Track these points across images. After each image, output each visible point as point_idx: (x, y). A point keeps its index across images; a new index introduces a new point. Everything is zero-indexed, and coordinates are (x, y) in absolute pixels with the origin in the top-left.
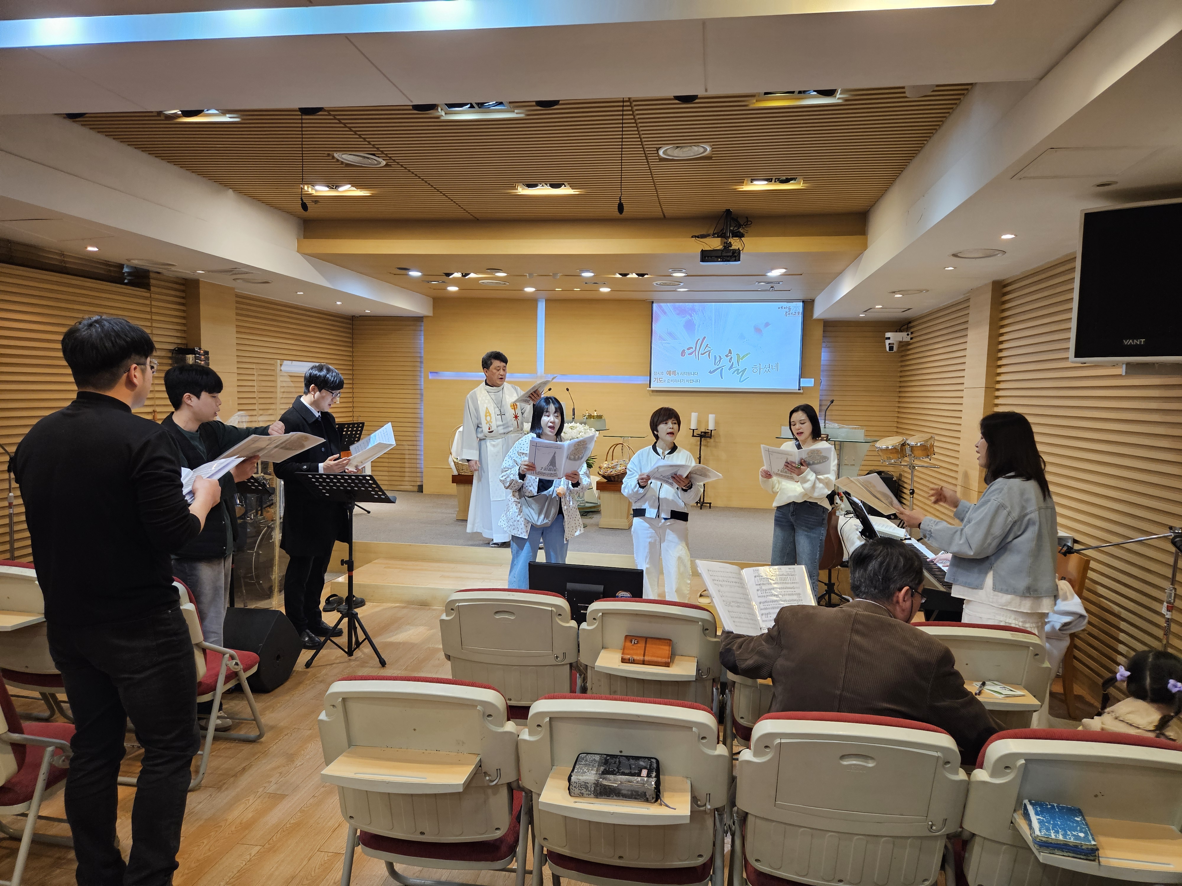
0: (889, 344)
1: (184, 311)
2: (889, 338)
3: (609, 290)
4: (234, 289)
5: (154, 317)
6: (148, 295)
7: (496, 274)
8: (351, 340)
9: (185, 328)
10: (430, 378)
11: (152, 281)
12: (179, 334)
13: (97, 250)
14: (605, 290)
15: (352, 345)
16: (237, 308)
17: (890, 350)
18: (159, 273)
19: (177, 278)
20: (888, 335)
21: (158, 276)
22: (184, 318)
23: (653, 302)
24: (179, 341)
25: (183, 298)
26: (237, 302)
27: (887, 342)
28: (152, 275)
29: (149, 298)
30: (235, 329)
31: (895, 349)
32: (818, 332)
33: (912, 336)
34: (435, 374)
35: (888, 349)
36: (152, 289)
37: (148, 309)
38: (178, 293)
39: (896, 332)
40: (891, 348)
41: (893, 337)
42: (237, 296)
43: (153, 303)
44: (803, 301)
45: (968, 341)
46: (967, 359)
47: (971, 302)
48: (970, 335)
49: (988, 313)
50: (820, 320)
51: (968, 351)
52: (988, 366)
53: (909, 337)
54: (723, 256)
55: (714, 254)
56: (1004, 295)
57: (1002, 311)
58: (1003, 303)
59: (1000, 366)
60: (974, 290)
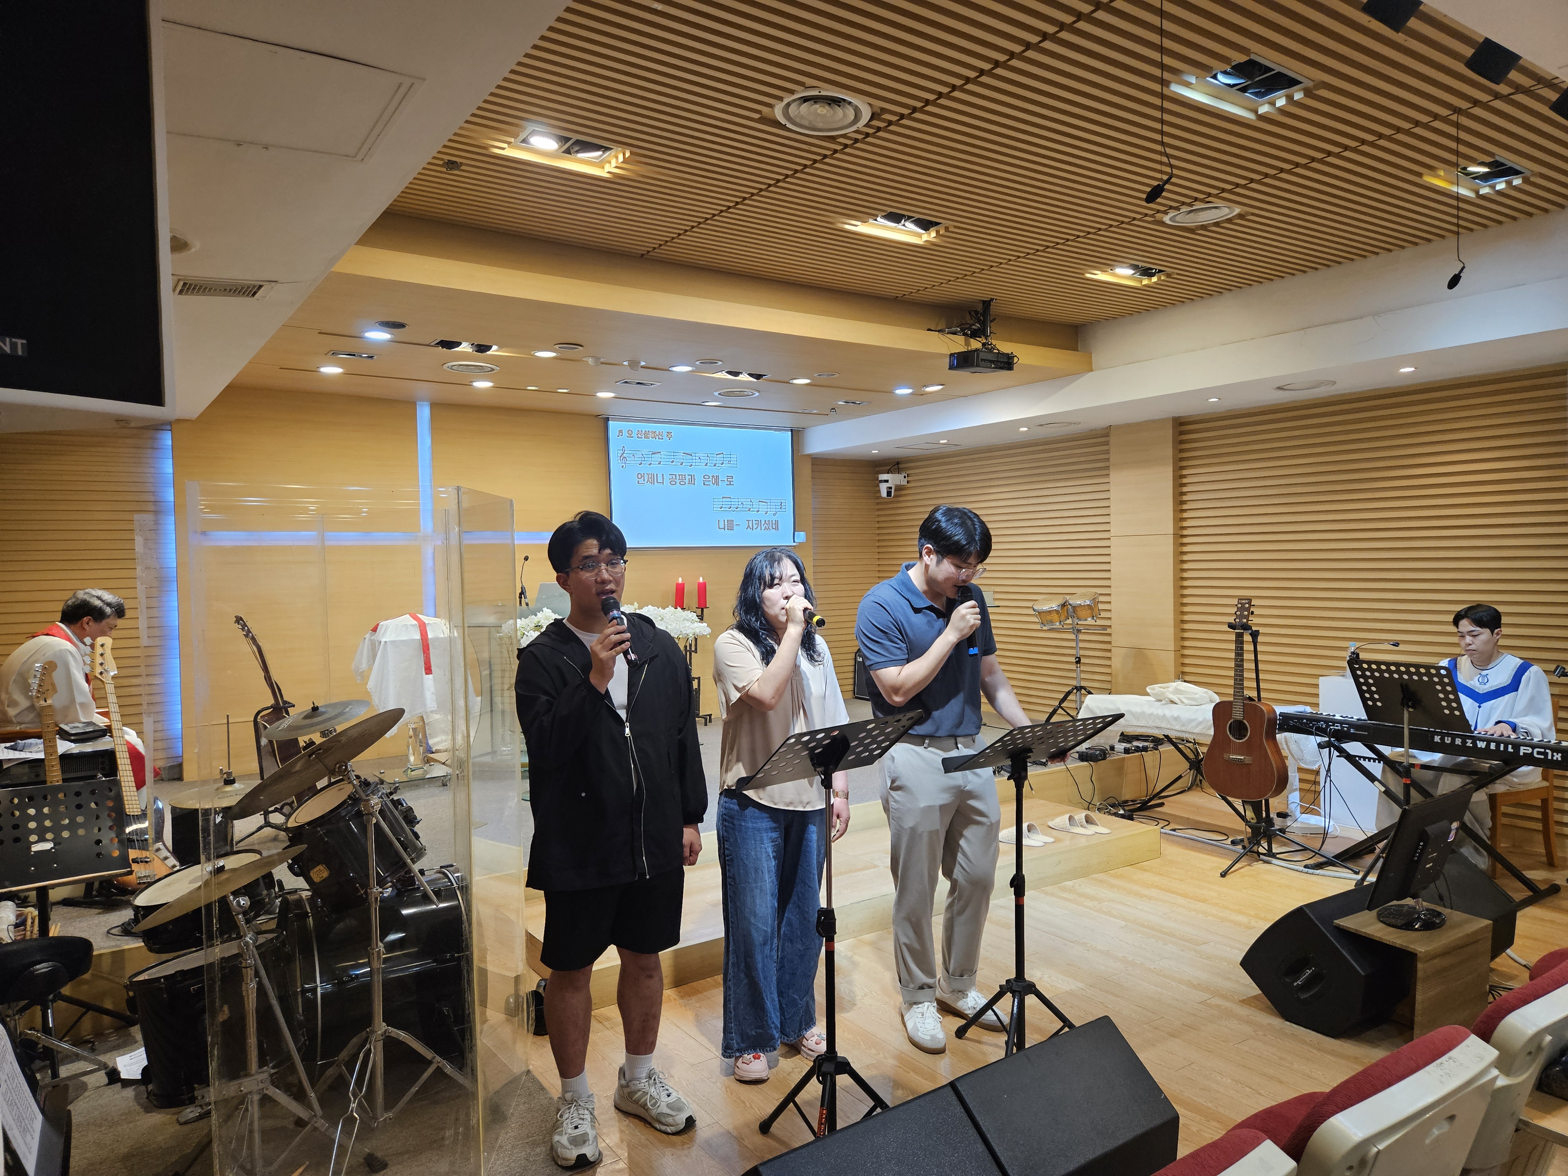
0: (886, 488)
2: (887, 481)
20: (887, 476)
23: (608, 419)
27: (884, 486)
31: (892, 494)
32: (806, 470)
33: (910, 479)
35: (884, 494)
39: (890, 473)
40: (889, 494)
41: (891, 480)
44: (792, 431)
45: (1111, 484)
46: (1112, 503)
47: (1113, 439)
48: (1115, 477)
49: (1169, 452)
50: (809, 455)
51: (1112, 495)
52: (1174, 511)
53: (906, 480)
54: (998, 361)
55: (989, 357)
56: (1182, 433)
57: (1181, 451)
58: (1182, 442)
59: (1185, 511)
60: (1119, 427)
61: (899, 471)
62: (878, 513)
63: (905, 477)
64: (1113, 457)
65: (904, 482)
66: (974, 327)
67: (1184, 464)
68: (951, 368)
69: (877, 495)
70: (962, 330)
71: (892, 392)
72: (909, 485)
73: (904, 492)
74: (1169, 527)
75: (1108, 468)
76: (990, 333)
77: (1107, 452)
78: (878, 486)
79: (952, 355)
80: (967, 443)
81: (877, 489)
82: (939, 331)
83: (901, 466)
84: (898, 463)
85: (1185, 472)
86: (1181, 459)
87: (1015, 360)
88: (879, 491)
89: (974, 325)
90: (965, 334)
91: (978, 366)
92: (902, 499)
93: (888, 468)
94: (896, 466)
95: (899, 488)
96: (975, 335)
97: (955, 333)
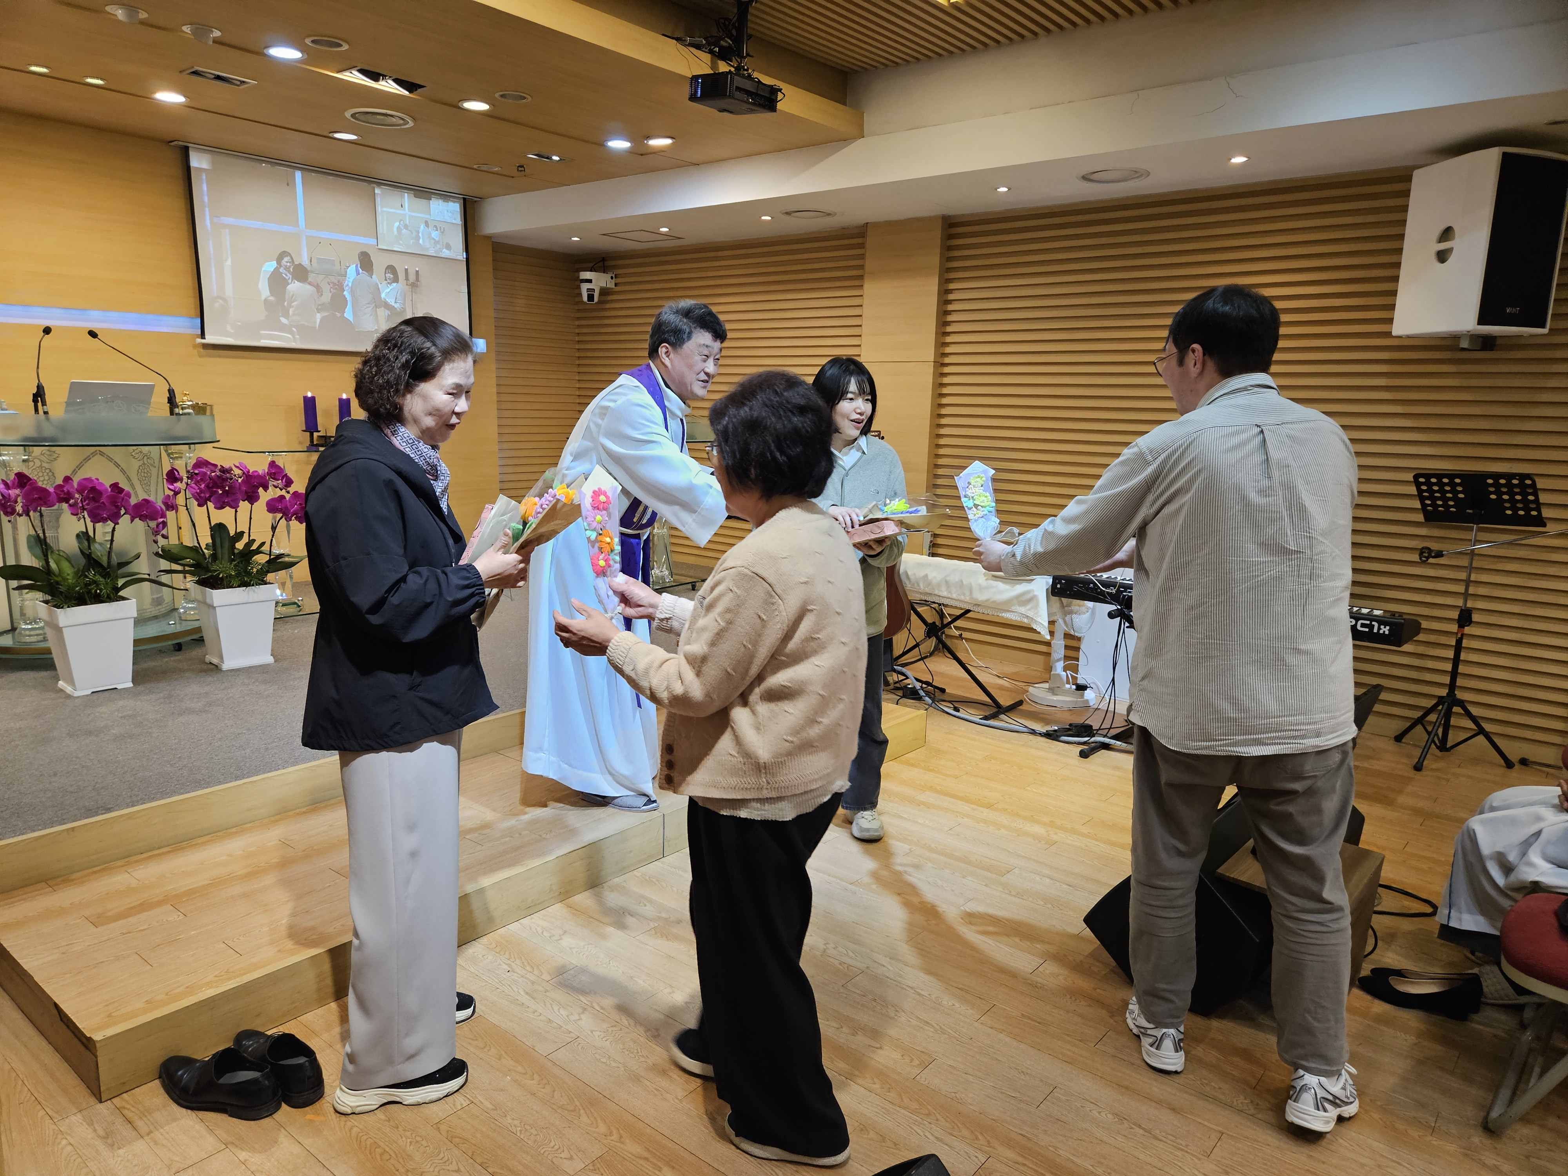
0: (588, 290)
2: (590, 281)
17: (587, 300)
20: (588, 275)
23: (184, 147)
27: (585, 287)
31: (596, 299)
32: (485, 256)
35: (585, 298)
40: (591, 297)
41: (594, 280)
44: (464, 199)
45: (864, 296)
46: (865, 322)
47: (870, 241)
48: (871, 288)
49: (936, 260)
50: (488, 238)
51: (866, 311)
52: (936, 333)
53: (613, 281)
54: (757, 95)
55: (748, 85)
56: (951, 237)
57: (949, 259)
58: (950, 248)
59: (948, 334)
60: (877, 225)
61: (604, 270)
62: (577, 323)
63: (612, 278)
64: (869, 264)
65: (611, 285)
66: (723, 43)
67: (952, 275)
68: (693, 98)
69: (577, 299)
70: (709, 44)
71: (602, 145)
72: (618, 289)
73: (610, 298)
74: (929, 354)
75: (861, 277)
76: (748, 55)
77: (862, 257)
78: (579, 288)
79: (695, 78)
80: (693, 235)
81: (577, 291)
82: (677, 39)
83: (607, 263)
84: (603, 260)
85: (952, 286)
86: (949, 270)
87: (780, 96)
88: (580, 295)
89: (723, 39)
90: (711, 52)
91: (731, 96)
92: (608, 306)
93: (591, 265)
94: (601, 264)
95: (604, 292)
96: (724, 55)
97: (698, 47)
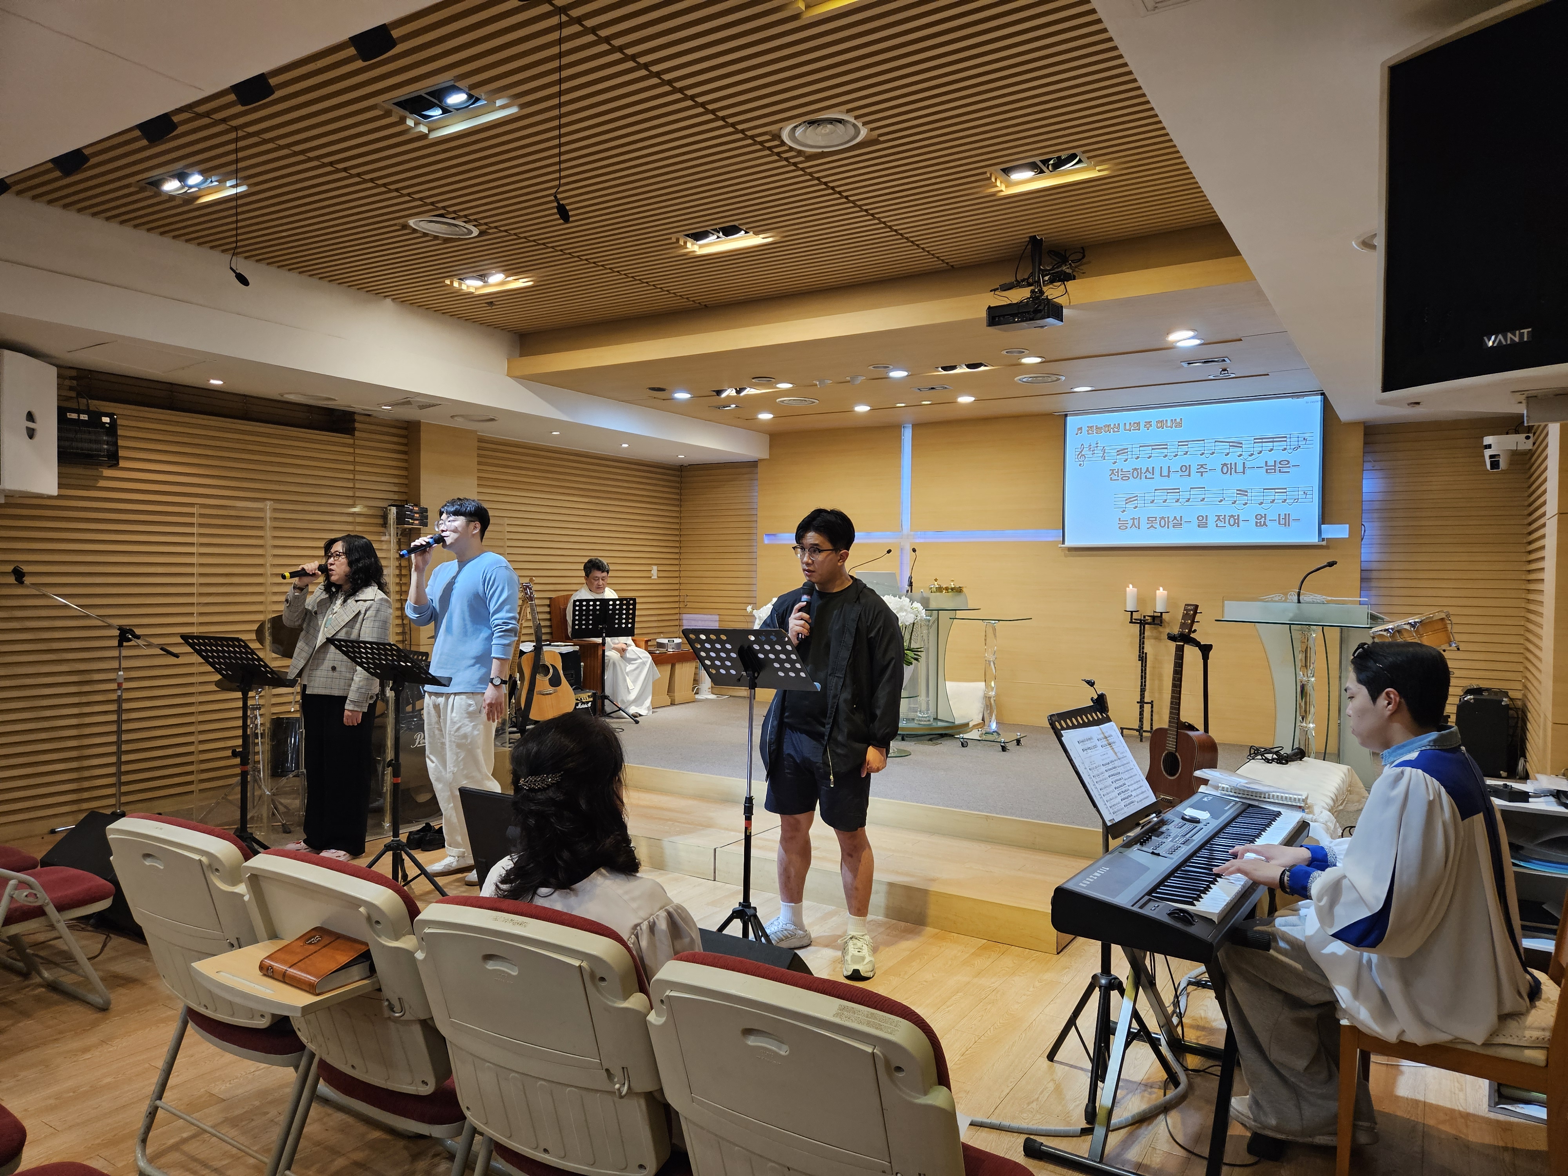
0: (1491, 457)
1: (406, 461)
2: (1489, 446)
3: (972, 399)
4: (476, 431)
5: (358, 468)
6: (351, 441)
7: (778, 386)
8: (678, 497)
9: (406, 482)
10: (766, 542)
11: (357, 425)
12: (396, 489)
13: (221, 383)
14: (965, 399)
15: (680, 502)
16: (479, 456)
17: (1492, 467)
18: (369, 415)
19: (397, 420)
20: (1488, 440)
21: (368, 419)
22: (406, 469)
23: (1066, 415)
24: (396, 497)
25: (406, 445)
26: (479, 448)
27: (1488, 453)
28: (357, 417)
29: (353, 446)
30: (476, 482)
31: (1503, 465)
32: (1355, 443)
33: (1534, 439)
34: (773, 537)
35: (1489, 467)
36: (357, 433)
37: (351, 459)
38: (395, 439)
39: (1507, 434)
40: (1495, 464)
41: (1500, 444)
42: (481, 440)
43: (357, 451)
50: (1358, 423)
53: (1531, 441)
62: (1527, 493)
63: (1528, 438)
81: (1481, 459)
